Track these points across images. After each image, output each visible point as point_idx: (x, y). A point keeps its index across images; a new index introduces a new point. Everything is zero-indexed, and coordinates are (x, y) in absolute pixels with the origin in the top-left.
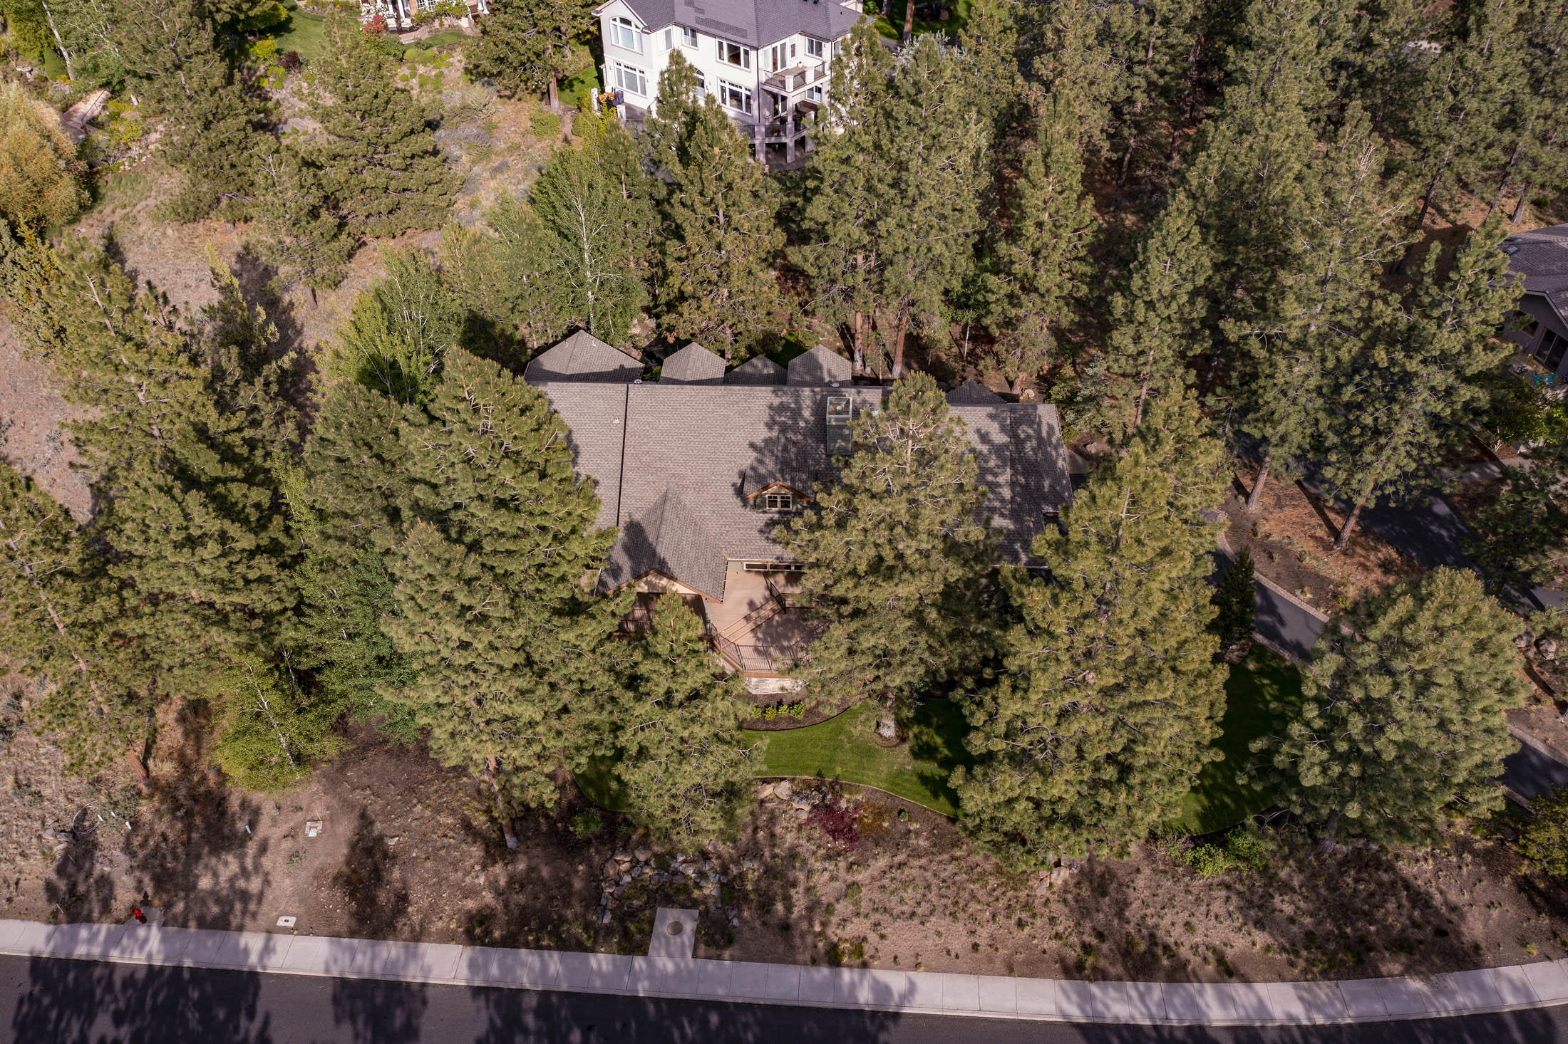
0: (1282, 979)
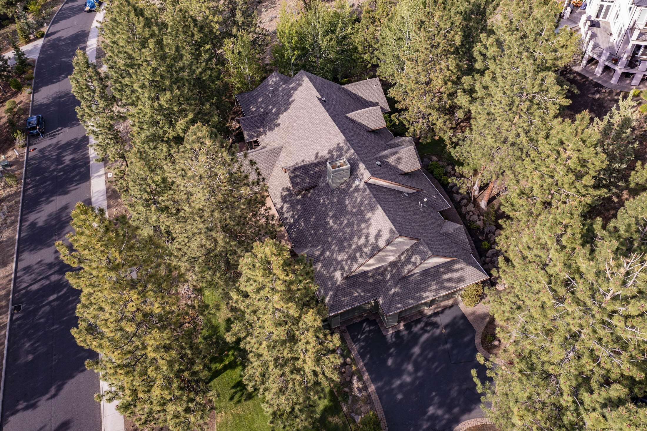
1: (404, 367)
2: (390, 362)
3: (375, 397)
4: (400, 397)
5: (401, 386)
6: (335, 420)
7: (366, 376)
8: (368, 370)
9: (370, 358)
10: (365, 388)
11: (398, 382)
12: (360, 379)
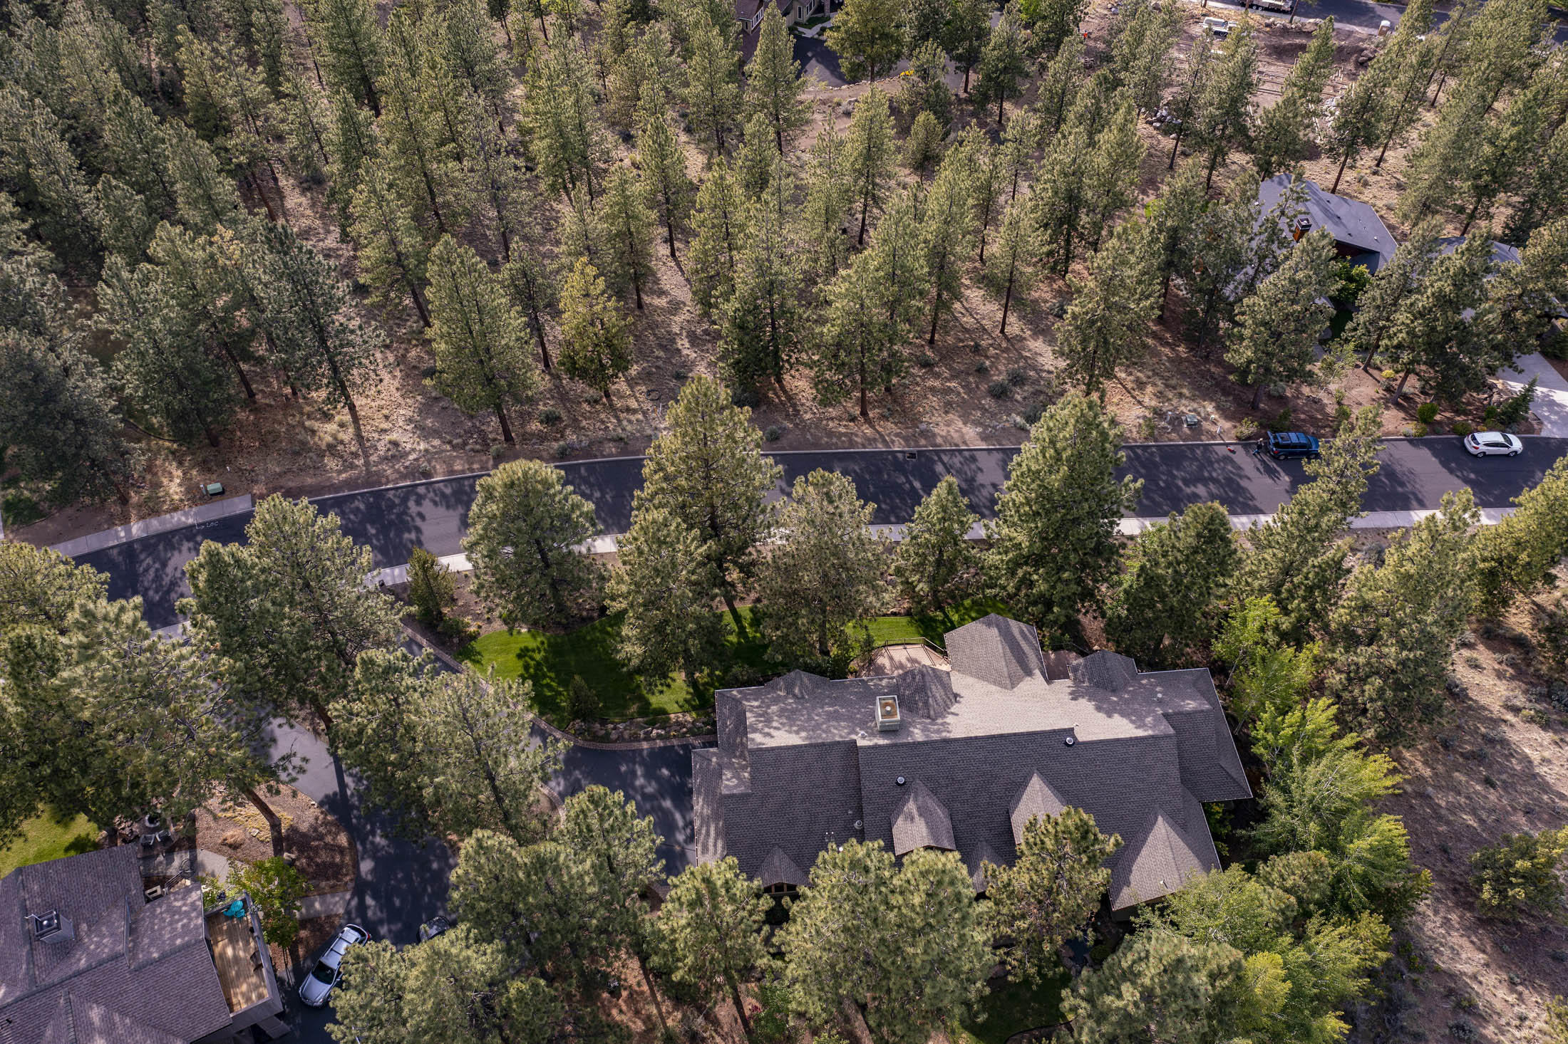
0: (602, 555)
1: (653, 783)
2: (665, 772)
3: (635, 745)
4: (623, 768)
5: (634, 773)
6: (634, 708)
7: (660, 743)
8: (665, 748)
9: (678, 753)
10: (648, 738)
11: (639, 773)
12: (659, 736)
